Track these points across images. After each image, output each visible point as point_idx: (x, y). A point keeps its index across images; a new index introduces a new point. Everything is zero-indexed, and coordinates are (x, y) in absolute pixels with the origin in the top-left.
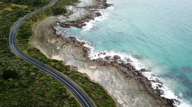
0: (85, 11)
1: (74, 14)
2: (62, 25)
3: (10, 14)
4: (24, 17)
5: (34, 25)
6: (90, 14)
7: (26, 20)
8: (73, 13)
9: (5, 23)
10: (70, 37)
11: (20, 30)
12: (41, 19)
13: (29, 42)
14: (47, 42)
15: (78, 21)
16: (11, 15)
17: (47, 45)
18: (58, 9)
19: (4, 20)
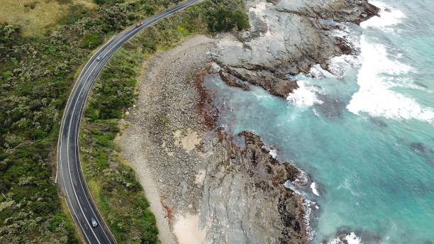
0: (302, 29)
1: (268, 34)
2: (225, 74)
3: (84, 21)
4: (123, 33)
5: (145, 64)
6: (317, 44)
7: (127, 47)
8: (264, 31)
9: (66, 50)
10: (244, 133)
11: (100, 86)
12: (169, 42)
13: (118, 138)
14: (171, 143)
15: (277, 67)
16: (88, 26)
17: (171, 154)
18: (221, 15)
19: (65, 42)
